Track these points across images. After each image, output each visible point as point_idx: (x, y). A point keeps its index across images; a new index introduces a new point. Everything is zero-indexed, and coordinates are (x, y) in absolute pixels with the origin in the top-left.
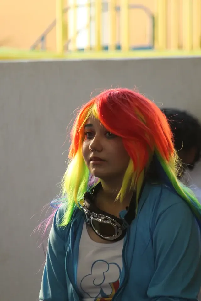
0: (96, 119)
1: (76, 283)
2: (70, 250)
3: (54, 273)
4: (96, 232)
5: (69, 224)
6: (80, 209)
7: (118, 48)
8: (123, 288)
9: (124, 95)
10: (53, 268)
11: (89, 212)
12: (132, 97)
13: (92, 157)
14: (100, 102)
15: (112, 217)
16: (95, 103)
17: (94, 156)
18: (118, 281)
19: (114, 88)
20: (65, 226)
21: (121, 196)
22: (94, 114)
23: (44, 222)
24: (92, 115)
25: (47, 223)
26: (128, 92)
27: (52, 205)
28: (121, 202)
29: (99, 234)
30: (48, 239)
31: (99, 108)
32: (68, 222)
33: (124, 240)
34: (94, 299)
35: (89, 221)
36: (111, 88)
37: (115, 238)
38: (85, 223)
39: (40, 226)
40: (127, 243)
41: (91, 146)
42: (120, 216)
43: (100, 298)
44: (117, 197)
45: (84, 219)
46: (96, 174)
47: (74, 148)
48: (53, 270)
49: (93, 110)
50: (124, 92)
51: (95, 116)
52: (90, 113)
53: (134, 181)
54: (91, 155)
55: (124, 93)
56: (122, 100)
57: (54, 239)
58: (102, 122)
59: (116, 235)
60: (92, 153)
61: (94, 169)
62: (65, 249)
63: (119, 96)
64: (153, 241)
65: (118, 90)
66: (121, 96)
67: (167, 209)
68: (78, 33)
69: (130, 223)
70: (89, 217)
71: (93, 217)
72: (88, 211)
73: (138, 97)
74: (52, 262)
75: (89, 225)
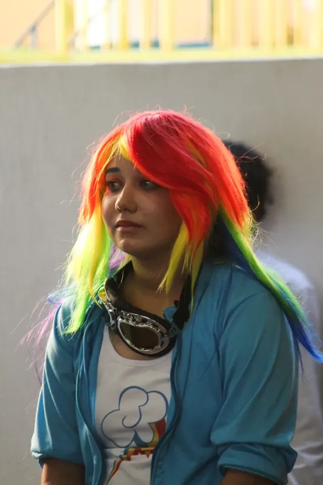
0: (125, 159)
1: (94, 425)
2: (83, 371)
3: (57, 408)
4: (126, 343)
5: (80, 331)
6: (98, 304)
7: (156, 44)
8: (171, 431)
9: (168, 120)
10: (54, 401)
11: (114, 310)
12: (181, 123)
13: (120, 221)
14: (131, 133)
15: (153, 317)
16: (123, 134)
17: (123, 219)
18: (163, 420)
19: (150, 110)
20: (74, 333)
21: (167, 283)
22: (121, 151)
23: (36, 328)
24: (119, 153)
25: (41, 329)
26: (176, 117)
27: (50, 300)
28: (167, 292)
29: (133, 346)
30: (45, 353)
31: (131, 141)
32: (79, 326)
33: (173, 353)
34: (124, 449)
35: (114, 325)
36: (147, 110)
37: (158, 352)
38: (106, 328)
39: (29, 334)
40: (177, 359)
41: (119, 204)
42: (164, 315)
43: (134, 447)
44: (161, 285)
45: (106, 322)
46: (126, 248)
47: (89, 207)
48: (55, 404)
49: (120, 146)
50: (169, 116)
51: (124, 155)
52: (115, 150)
53: (188, 260)
54: (119, 218)
55: (169, 118)
56: (167, 128)
57: (55, 355)
58: (136, 164)
59: (159, 346)
60: (120, 215)
61: (122, 241)
62: (73, 371)
63: (161, 122)
64: (220, 356)
65: (158, 114)
66: (164, 123)
67: (241, 303)
68: (90, 21)
69: (181, 327)
70: (115, 318)
71: (122, 318)
72: (113, 308)
73: (191, 124)
74: (52, 392)
75: (114, 332)
